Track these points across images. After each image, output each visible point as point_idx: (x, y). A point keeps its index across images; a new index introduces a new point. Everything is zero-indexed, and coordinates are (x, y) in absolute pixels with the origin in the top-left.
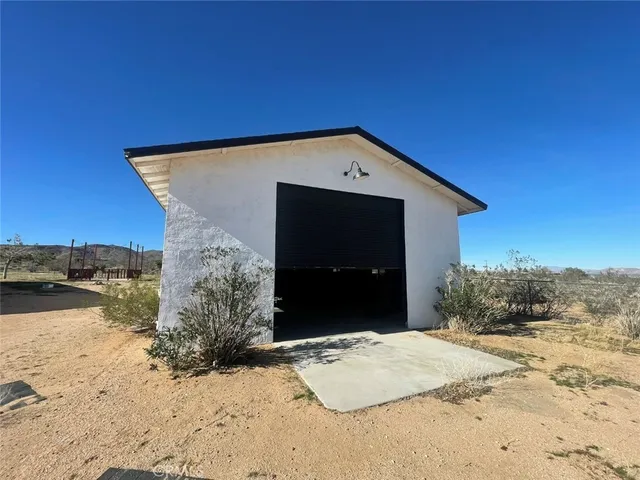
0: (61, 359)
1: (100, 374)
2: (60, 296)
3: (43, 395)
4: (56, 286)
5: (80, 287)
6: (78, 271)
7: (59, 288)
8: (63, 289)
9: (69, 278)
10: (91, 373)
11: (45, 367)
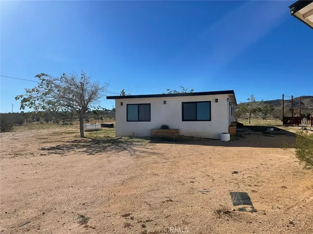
0: (270, 186)
1: (292, 207)
2: (277, 137)
3: (256, 208)
4: (276, 129)
5: (291, 131)
6: (289, 118)
7: (277, 131)
8: (279, 132)
9: (284, 124)
10: (287, 203)
11: (260, 188)
